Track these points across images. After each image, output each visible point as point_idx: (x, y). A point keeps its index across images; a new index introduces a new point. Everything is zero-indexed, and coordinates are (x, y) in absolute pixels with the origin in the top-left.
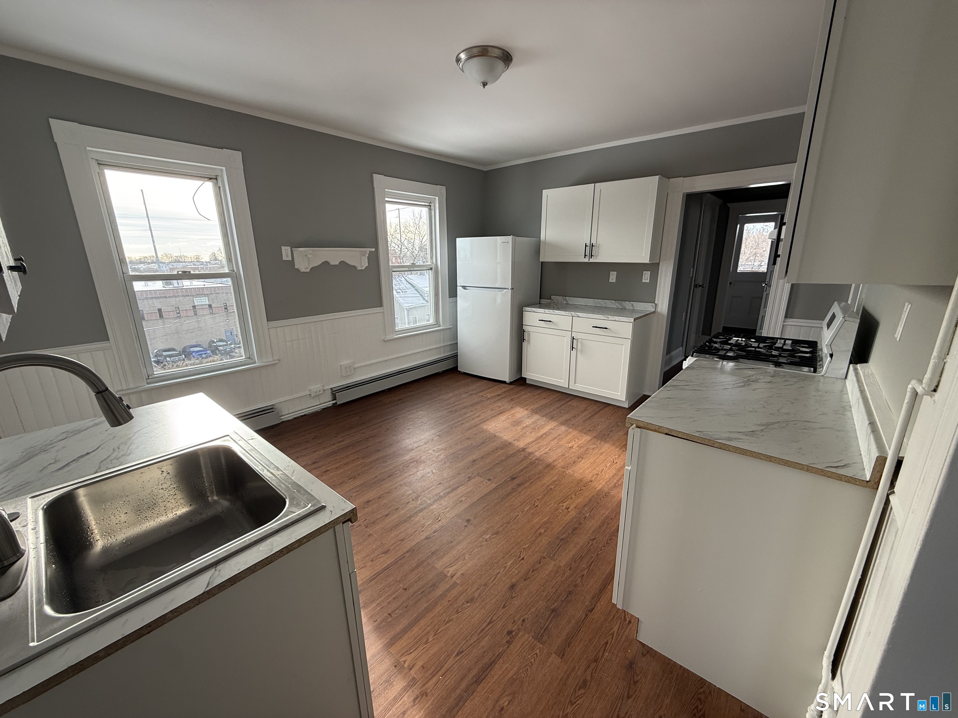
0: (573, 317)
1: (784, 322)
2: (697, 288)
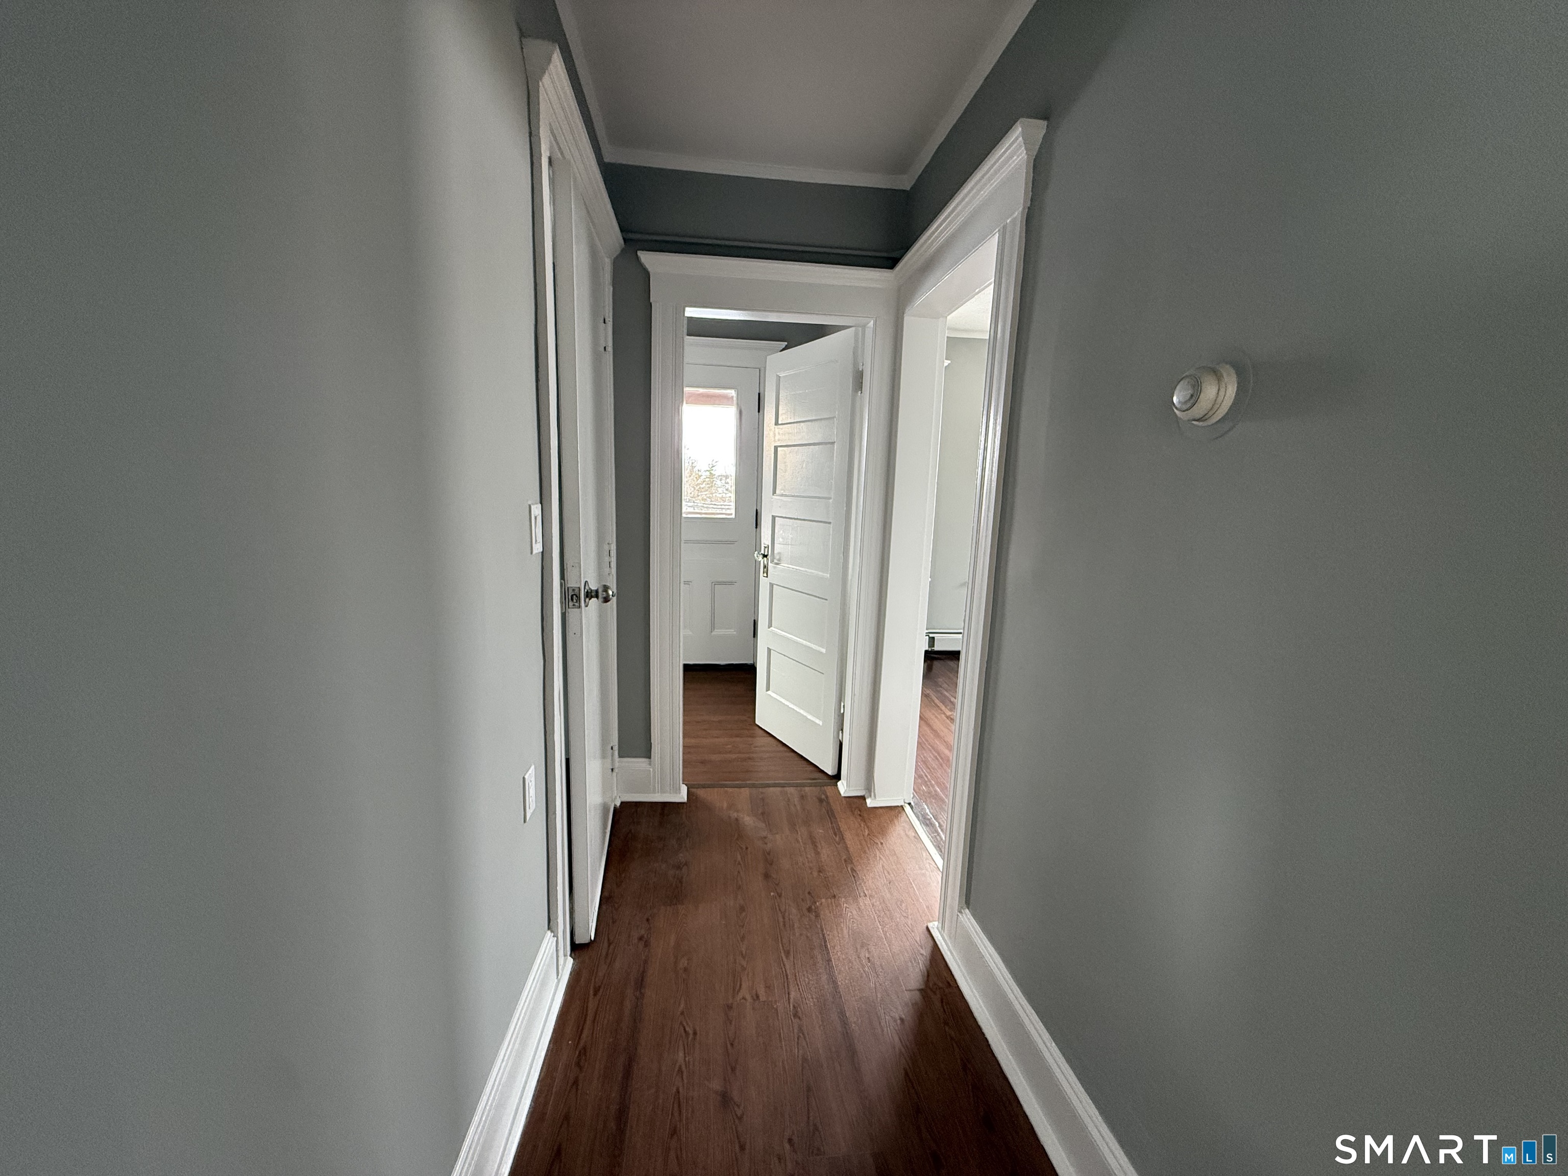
2: (580, 607)
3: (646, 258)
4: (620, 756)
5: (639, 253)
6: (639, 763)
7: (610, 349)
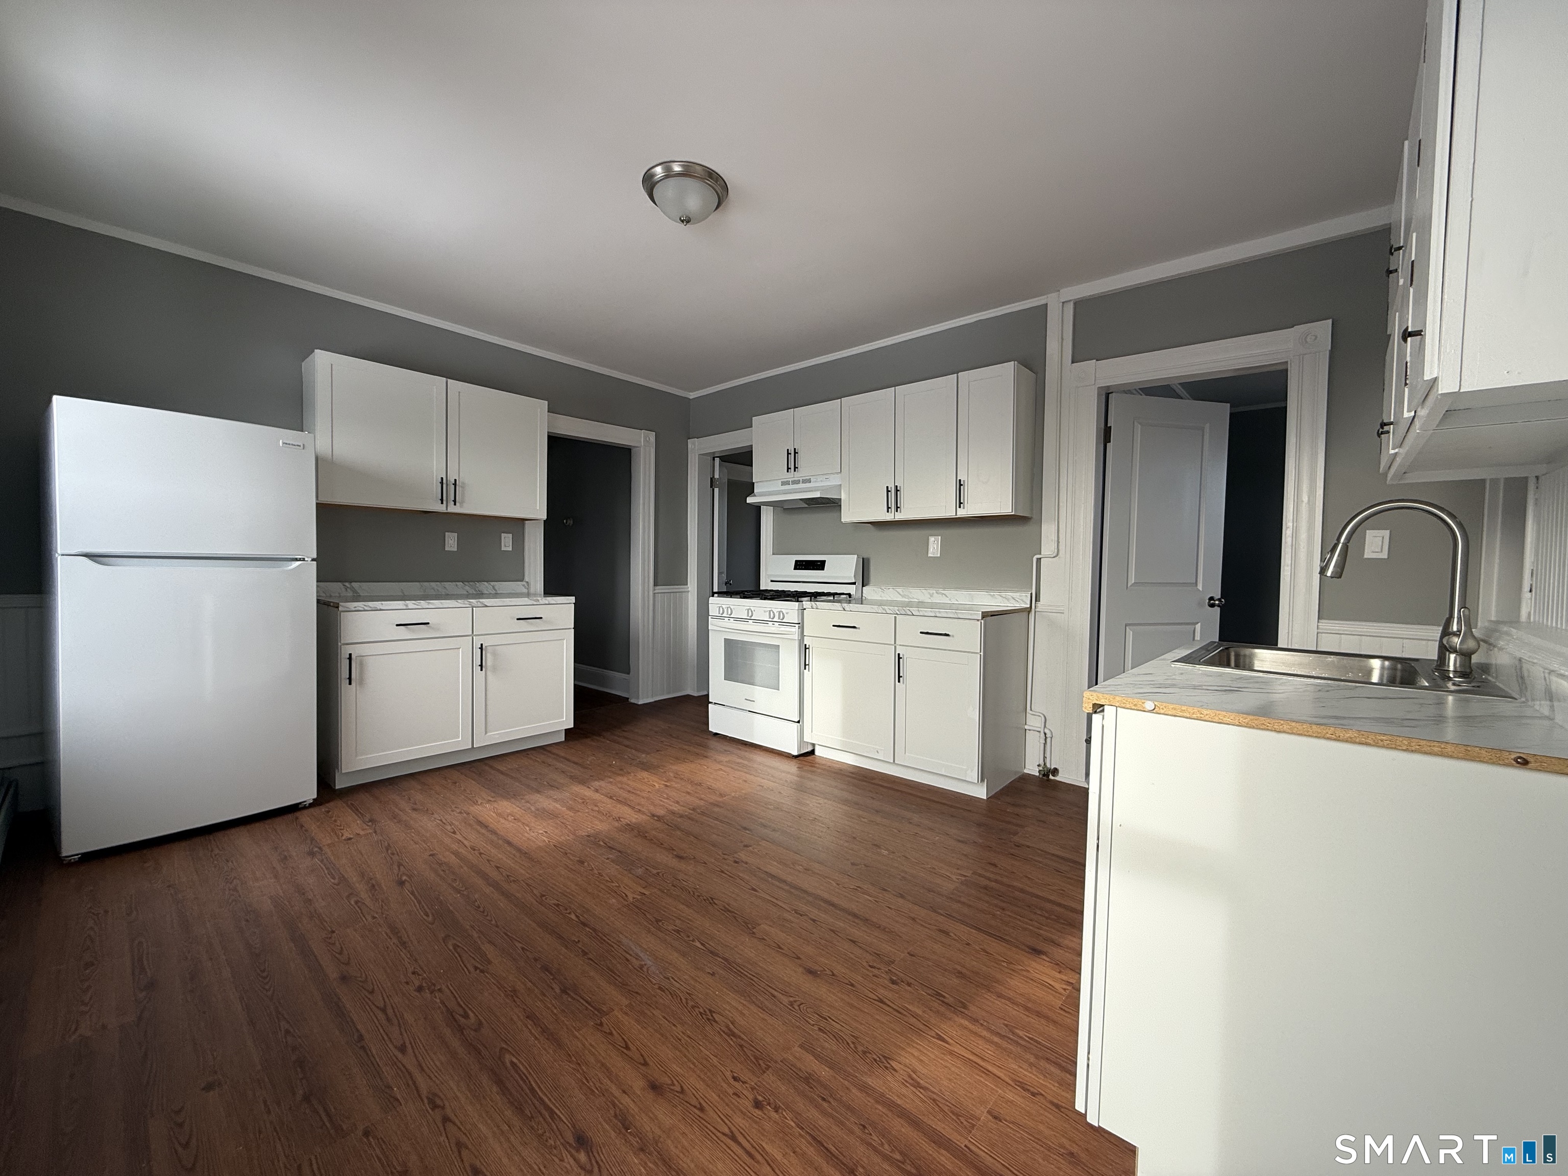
0: (473, 607)
1: (654, 590)
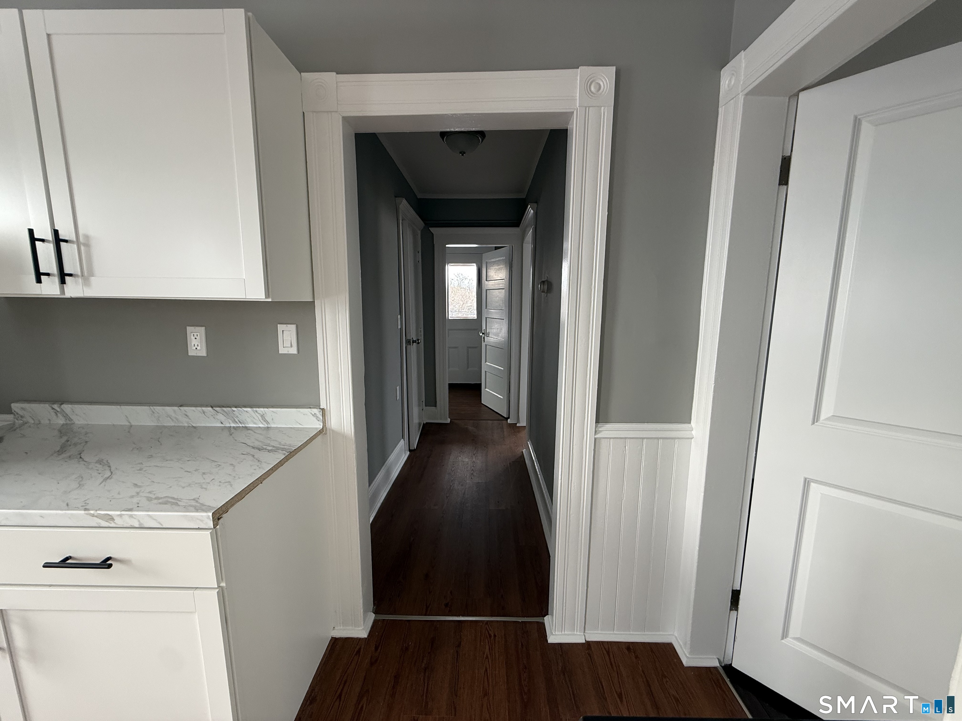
2: (411, 345)
3: (432, 229)
4: (426, 406)
5: (430, 228)
6: (433, 408)
7: (420, 262)
